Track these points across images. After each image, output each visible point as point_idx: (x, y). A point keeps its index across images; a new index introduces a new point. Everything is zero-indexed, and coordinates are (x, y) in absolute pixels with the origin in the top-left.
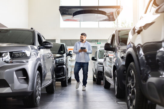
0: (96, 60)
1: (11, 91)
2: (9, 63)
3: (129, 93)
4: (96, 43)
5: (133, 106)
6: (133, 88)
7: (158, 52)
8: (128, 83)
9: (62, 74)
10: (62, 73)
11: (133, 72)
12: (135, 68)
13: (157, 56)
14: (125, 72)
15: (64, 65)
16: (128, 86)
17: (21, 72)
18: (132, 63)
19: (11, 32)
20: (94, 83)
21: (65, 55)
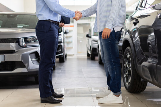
0: (90, 37)
1: (27, 71)
2: (24, 47)
3: (125, 72)
4: (90, 20)
5: (129, 82)
6: (129, 68)
7: (149, 36)
8: (124, 63)
9: (60, 52)
10: (60, 50)
11: (129, 55)
12: (131, 52)
13: (148, 39)
14: (120, 52)
15: (62, 42)
16: (125, 66)
17: (34, 55)
18: (128, 48)
19: (18, 16)
20: (88, 59)
21: (62, 33)
